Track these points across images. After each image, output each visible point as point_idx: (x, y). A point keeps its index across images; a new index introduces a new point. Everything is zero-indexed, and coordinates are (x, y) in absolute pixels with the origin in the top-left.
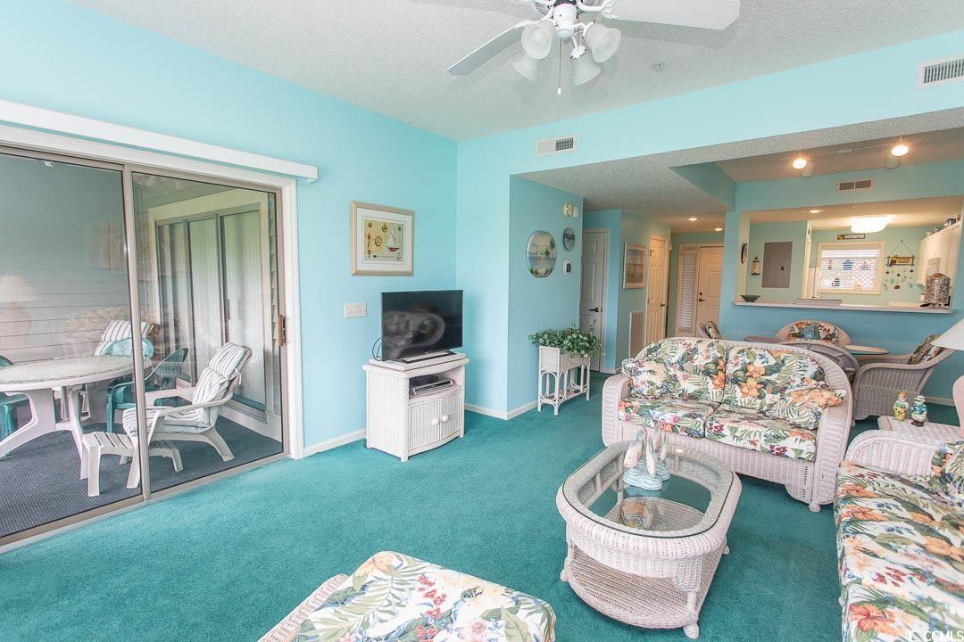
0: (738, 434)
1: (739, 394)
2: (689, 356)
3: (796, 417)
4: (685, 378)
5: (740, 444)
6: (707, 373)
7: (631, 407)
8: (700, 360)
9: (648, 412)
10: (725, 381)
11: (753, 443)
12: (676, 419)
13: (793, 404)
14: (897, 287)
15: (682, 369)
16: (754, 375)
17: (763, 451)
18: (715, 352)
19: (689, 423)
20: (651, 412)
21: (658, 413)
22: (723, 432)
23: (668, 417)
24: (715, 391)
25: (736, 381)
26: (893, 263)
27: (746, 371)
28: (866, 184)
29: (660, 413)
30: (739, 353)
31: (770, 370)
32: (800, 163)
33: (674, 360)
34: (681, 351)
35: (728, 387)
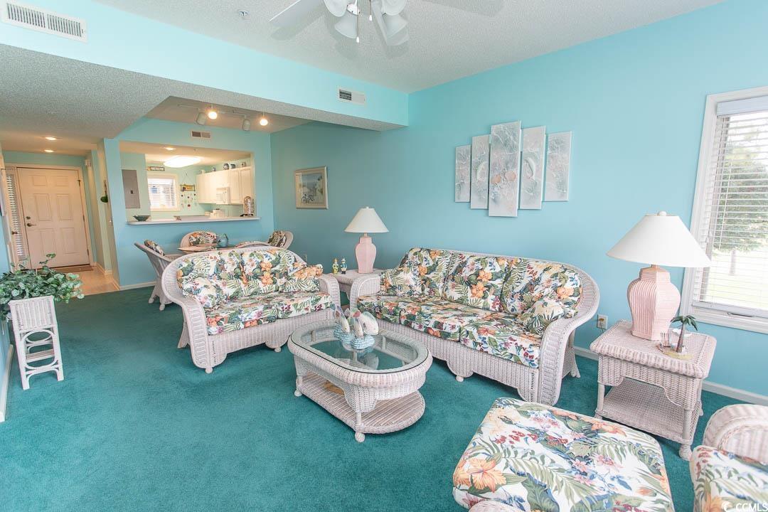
0: (299, 307)
1: (261, 285)
2: (220, 266)
3: (306, 287)
4: (224, 285)
5: (301, 313)
6: (237, 276)
7: (222, 319)
8: (230, 268)
9: (237, 317)
10: (248, 279)
11: (307, 309)
12: (260, 314)
13: (300, 280)
14: (189, 206)
15: (220, 278)
16: (267, 269)
17: (312, 311)
18: (236, 260)
19: (269, 313)
20: (240, 316)
21: (245, 315)
22: (290, 310)
23: (253, 315)
24: (245, 288)
25: (256, 277)
26: (184, 189)
27: (261, 268)
28: (208, 136)
29: (247, 314)
30: (251, 256)
31: (275, 263)
32: (213, 115)
33: (211, 272)
34: (213, 264)
35: (251, 283)
